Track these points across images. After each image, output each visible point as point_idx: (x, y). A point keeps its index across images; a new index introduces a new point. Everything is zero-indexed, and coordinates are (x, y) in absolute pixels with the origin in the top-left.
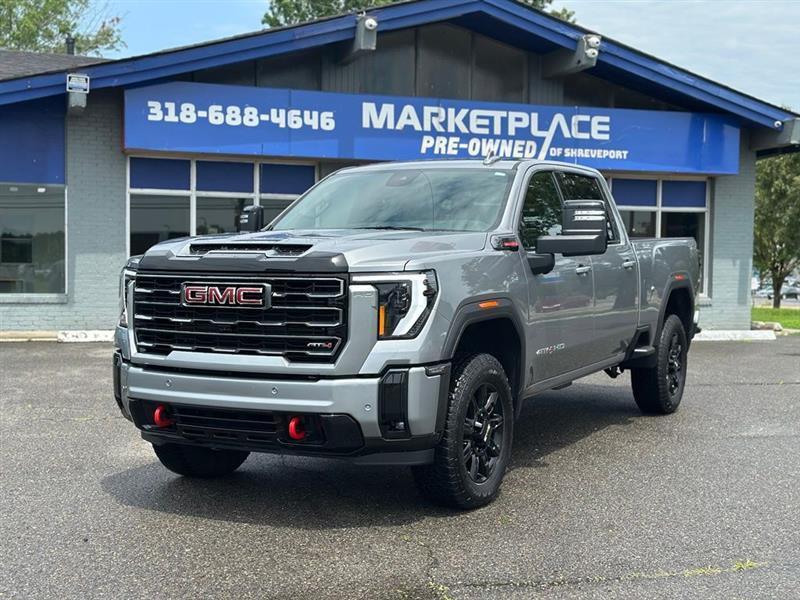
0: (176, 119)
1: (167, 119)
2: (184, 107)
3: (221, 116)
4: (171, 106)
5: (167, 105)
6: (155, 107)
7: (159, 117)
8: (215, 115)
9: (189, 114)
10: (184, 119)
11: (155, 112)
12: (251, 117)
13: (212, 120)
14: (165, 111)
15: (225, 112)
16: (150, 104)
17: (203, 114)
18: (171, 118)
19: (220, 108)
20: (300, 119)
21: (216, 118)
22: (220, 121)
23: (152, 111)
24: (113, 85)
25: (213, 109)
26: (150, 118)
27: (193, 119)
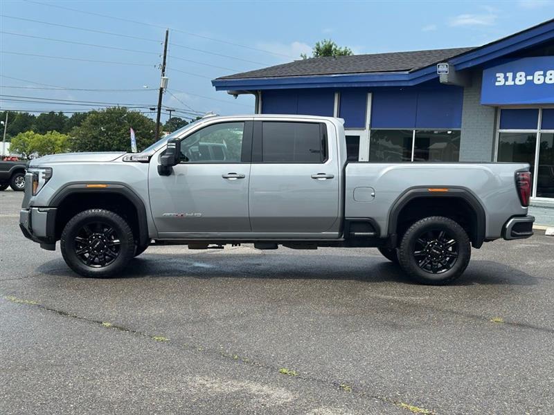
0: (512, 83)
1: (507, 83)
2: (518, 75)
3: (542, 78)
4: (510, 75)
5: (508, 74)
6: (500, 76)
7: (502, 83)
8: (538, 78)
9: (521, 79)
10: (518, 83)
11: (500, 80)
13: (536, 82)
14: (506, 79)
15: (545, 75)
16: (498, 75)
17: (530, 78)
18: (510, 82)
19: (542, 73)
21: (539, 80)
22: (541, 82)
23: (498, 79)
24: (469, 66)
25: (537, 74)
26: (497, 84)
27: (523, 82)
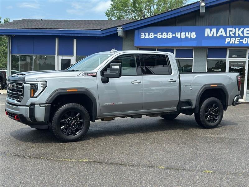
0: (148, 37)
1: (146, 37)
2: (151, 34)
3: (161, 35)
4: (147, 34)
5: (146, 33)
6: (143, 34)
7: (143, 37)
8: (159, 36)
9: (152, 35)
10: (150, 37)
11: (143, 36)
12: (170, 35)
13: (158, 37)
14: (145, 35)
15: (162, 34)
16: (141, 33)
17: (156, 35)
18: (147, 37)
19: (161, 33)
20: (185, 35)
22: (160, 37)
23: (142, 35)
24: (130, 29)
25: (159, 34)
26: (141, 37)
27: (153, 37)
